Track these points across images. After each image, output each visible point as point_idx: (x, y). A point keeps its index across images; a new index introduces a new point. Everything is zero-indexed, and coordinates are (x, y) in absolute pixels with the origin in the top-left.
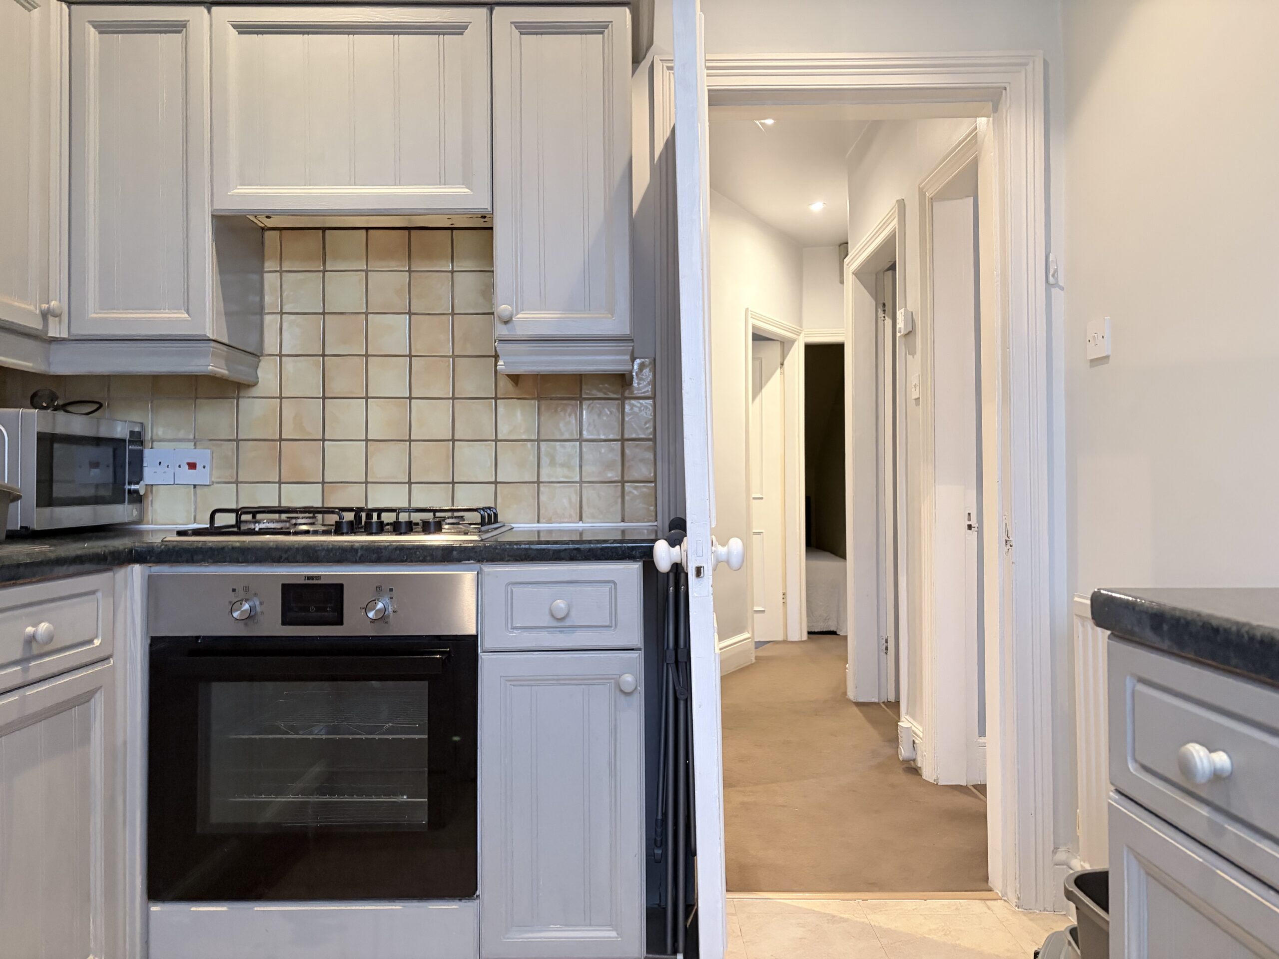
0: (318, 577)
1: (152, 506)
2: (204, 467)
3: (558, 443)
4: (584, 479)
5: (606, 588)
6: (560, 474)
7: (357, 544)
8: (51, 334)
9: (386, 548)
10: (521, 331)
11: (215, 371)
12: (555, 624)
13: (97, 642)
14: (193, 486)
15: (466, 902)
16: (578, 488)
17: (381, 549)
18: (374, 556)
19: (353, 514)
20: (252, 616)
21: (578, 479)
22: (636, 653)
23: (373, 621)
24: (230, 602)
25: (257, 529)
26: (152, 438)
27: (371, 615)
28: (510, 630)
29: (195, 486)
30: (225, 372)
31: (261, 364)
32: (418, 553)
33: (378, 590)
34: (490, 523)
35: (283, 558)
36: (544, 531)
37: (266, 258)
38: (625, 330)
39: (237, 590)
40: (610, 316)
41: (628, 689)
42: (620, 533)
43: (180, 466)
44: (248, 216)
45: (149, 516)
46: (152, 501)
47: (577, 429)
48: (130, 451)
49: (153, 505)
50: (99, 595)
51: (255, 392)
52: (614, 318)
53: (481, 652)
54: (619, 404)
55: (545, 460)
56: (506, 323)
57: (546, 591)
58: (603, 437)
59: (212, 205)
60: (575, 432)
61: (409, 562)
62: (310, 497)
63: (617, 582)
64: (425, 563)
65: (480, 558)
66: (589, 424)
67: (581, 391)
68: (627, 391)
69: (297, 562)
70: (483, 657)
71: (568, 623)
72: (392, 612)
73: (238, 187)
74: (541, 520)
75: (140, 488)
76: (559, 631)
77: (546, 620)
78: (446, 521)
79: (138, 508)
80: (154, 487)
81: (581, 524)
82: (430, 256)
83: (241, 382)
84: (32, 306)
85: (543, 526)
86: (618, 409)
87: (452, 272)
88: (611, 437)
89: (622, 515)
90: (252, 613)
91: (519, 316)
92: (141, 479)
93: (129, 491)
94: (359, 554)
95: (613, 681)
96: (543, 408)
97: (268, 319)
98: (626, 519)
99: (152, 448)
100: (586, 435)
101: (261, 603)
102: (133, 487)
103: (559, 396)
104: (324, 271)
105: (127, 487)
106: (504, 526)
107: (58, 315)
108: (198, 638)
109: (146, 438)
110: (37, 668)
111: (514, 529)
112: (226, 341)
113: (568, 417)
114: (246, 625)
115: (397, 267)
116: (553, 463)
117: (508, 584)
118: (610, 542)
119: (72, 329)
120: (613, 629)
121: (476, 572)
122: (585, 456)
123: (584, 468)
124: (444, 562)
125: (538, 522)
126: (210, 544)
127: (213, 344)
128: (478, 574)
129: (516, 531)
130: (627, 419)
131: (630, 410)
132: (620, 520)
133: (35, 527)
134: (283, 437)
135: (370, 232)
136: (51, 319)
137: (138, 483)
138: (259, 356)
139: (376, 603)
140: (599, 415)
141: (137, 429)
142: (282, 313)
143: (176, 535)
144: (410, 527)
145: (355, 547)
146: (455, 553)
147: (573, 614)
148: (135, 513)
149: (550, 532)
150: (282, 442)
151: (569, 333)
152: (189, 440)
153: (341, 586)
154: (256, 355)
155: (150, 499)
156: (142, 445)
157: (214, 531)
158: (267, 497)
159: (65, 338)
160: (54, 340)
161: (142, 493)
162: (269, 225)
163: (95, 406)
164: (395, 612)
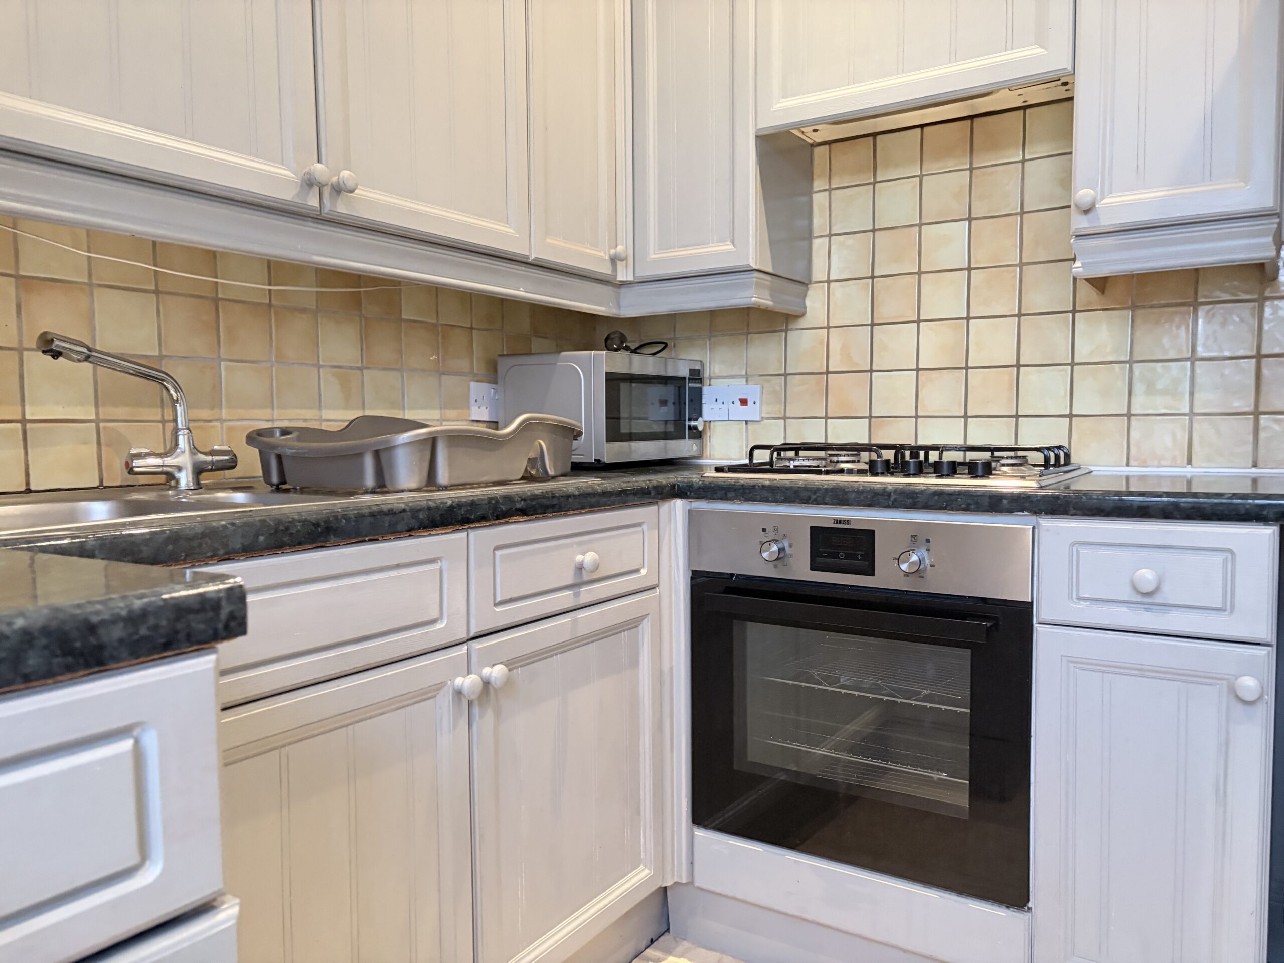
0: (848, 522)
1: (710, 442)
2: (755, 403)
3: (1159, 364)
4: (1196, 410)
5: (1219, 558)
6: (1160, 404)
7: (890, 487)
8: (621, 278)
9: (922, 492)
10: (1106, 219)
11: (759, 302)
12: (1139, 599)
13: (643, 572)
14: (744, 422)
15: (1014, 911)
16: (1187, 422)
17: (916, 493)
18: (909, 501)
19: (893, 452)
20: (781, 558)
21: (1187, 411)
22: (1263, 650)
23: (907, 574)
24: (761, 542)
25: (792, 467)
26: (709, 375)
27: (904, 567)
28: (1075, 600)
29: (747, 422)
30: (770, 303)
31: (810, 293)
32: (960, 499)
33: (913, 539)
34: (1057, 464)
35: (812, 499)
36: (1133, 476)
37: (815, 177)
38: (1268, 200)
39: (767, 530)
40: (1242, 184)
41: (1249, 697)
42: (1250, 482)
43: (733, 403)
44: (792, 131)
45: (707, 452)
46: (710, 436)
47: (1188, 344)
48: (689, 388)
49: (711, 440)
50: (645, 527)
51: (803, 323)
52: (1249, 187)
53: (1036, 623)
54: (1254, 308)
55: (1138, 388)
56: (1087, 212)
57: (1125, 555)
58: (1227, 353)
59: (756, 125)
60: (1184, 348)
61: (949, 510)
62: (856, 433)
63: (1235, 551)
64: (968, 512)
65: (1036, 509)
66: (1207, 338)
67: (1196, 293)
68: (1269, 290)
69: (826, 504)
70: (1038, 629)
71: (1158, 599)
72: (929, 566)
73: (781, 101)
74: (1131, 463)
75: (699, 424)
76: (1145, 609)
77: (1126, 594)
78: (1000, 462)
79: (698, 444)
80: (712, 423)
81: (1189, 469)
82: (994, 146)
83: (790, 313)
84: (602, 252)
85: (1133, 470)
86: (1253, 315)
87: (1023, 161)
88: (1241, 353)
89: (1253, 458)
90: (781, 555)
91: (1105, 201)
92: (700, 415)
93: (690, 427)
94: (892, 498)
95: (1224, 682)
96: (1138, 321)
97: (816, 243)
98: (1260, 464)
99: (710, 385)
100: (1201, 351)
101: (791, 546)
102: (693, 423)
103: (1162, 302)
104: (875, 183)
105: (687, 423)
106: (1080, 469)
107: (624, 259)
108: (732, 575)
109: (705, 376)
110: (588, 594)
111: (1093, 474)
112: (770, 270)
113: (1174, 328)
114: (776, 566)
115: (956, 165)
116: (1150, 389)
117: (1073, 544)
118: (1227, 496)
119: (636, 272)
120: (1226, 613)
121: (1032, 527)
122: (1199, 380)
123: (1196, 396)
124: (992, 512)
125: (1127, 465)
126: (742, 482)
127: (756, 274)
128: (1034, 528)
129: (1097, 476)
130: (1266, 327)
131: (1272, 315)
132: (1250, 465)
133: (606, 460)
134: (830, 369)
135: (926, 129)
136: (619, 263)
137: (696, 420)
138: (807, 285)
139: (910, 555)
140: (1224, 324)
141: (697, 367)
142: (830, 235)
143: (714, 472)
144: (953, 469)
145: (887, 490)
146: (1005, 501)
147: (1166, 588)
148: (695, 448)
149: (1142, 478)
150: (829, 375)
151: (1178, 215)
152: (740, 376)
153: (872, 533)
154: (803, 283)
155: (708, 435)
156: (701, 383)
157: (750, 468)
158: (813, 434)
159: (630, 281)
160: (623, 284)
161: (700, 429)
162: (819, 140)
163: (662, 346)
164: (932, 566)
